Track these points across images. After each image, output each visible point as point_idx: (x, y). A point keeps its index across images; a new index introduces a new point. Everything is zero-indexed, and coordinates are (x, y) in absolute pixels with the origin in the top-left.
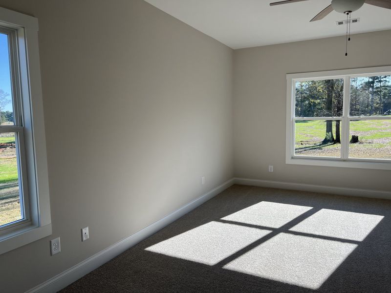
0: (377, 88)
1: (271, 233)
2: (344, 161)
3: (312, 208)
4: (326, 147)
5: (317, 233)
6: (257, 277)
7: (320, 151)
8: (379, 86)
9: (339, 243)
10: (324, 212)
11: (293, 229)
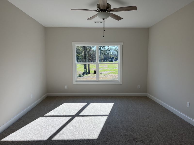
0: (102, 51)
1: (71, 118)
2: (97, 81)
3: (87, 103)
4: (84, 76)
5: (91, 114)
6: (70, 140)
7: (82, 77)
8: (102, 50)
9: (101, 117)
10: (92, 104)
11: (81, 114)
